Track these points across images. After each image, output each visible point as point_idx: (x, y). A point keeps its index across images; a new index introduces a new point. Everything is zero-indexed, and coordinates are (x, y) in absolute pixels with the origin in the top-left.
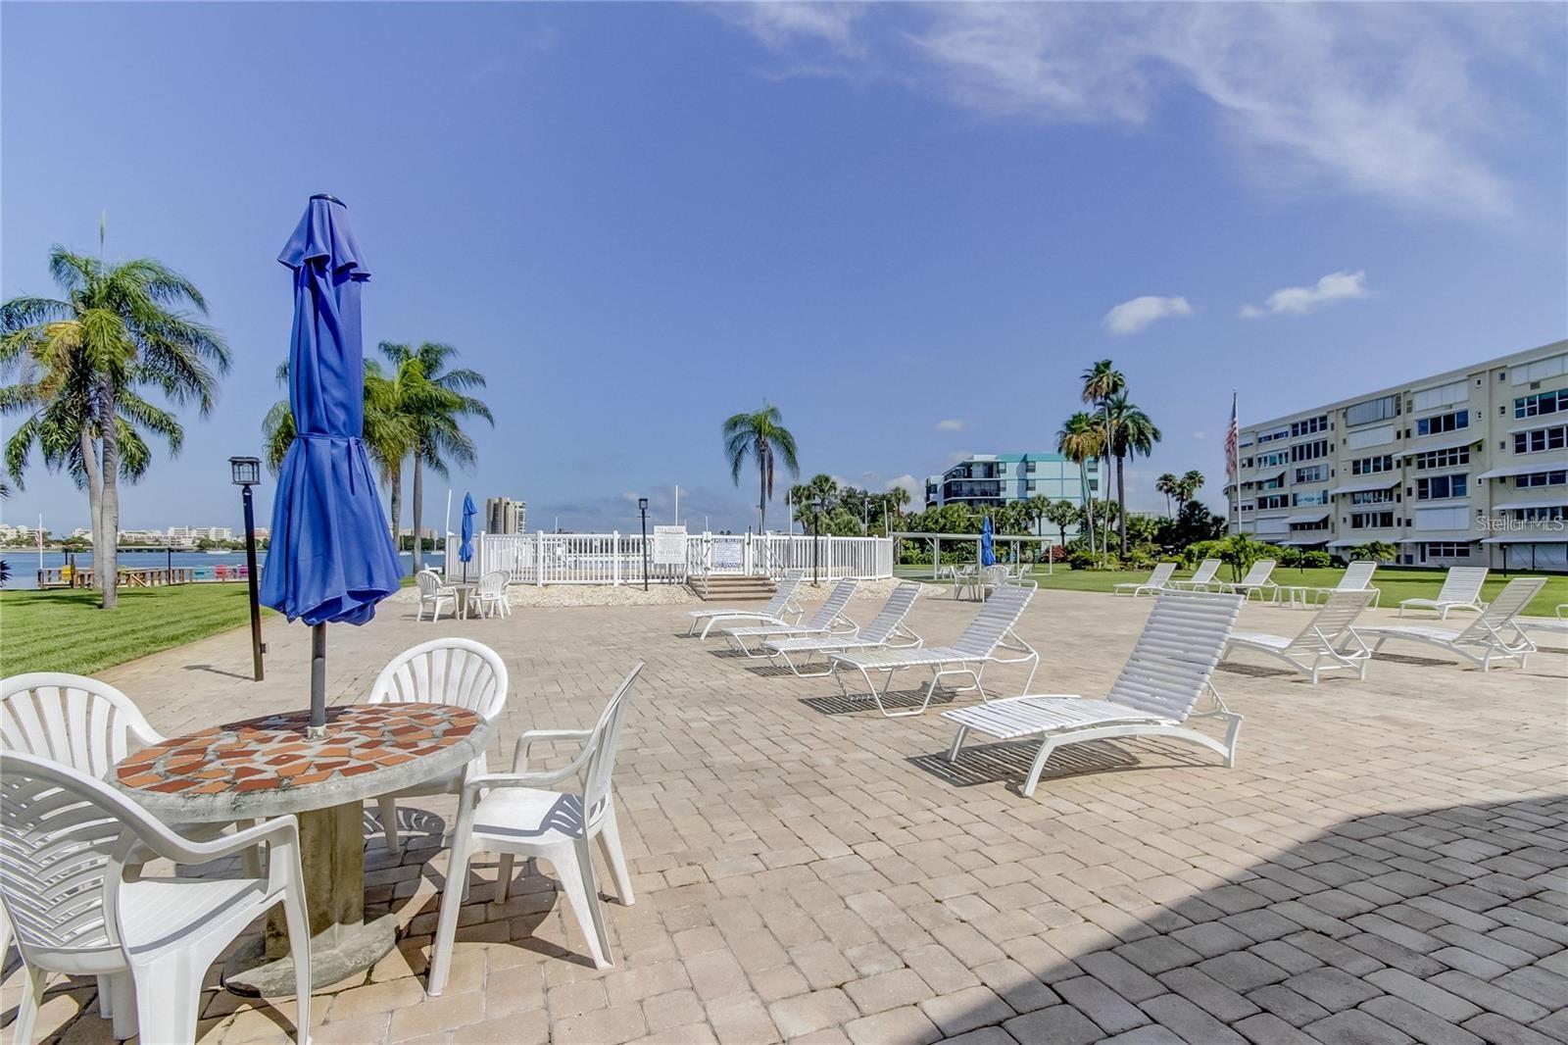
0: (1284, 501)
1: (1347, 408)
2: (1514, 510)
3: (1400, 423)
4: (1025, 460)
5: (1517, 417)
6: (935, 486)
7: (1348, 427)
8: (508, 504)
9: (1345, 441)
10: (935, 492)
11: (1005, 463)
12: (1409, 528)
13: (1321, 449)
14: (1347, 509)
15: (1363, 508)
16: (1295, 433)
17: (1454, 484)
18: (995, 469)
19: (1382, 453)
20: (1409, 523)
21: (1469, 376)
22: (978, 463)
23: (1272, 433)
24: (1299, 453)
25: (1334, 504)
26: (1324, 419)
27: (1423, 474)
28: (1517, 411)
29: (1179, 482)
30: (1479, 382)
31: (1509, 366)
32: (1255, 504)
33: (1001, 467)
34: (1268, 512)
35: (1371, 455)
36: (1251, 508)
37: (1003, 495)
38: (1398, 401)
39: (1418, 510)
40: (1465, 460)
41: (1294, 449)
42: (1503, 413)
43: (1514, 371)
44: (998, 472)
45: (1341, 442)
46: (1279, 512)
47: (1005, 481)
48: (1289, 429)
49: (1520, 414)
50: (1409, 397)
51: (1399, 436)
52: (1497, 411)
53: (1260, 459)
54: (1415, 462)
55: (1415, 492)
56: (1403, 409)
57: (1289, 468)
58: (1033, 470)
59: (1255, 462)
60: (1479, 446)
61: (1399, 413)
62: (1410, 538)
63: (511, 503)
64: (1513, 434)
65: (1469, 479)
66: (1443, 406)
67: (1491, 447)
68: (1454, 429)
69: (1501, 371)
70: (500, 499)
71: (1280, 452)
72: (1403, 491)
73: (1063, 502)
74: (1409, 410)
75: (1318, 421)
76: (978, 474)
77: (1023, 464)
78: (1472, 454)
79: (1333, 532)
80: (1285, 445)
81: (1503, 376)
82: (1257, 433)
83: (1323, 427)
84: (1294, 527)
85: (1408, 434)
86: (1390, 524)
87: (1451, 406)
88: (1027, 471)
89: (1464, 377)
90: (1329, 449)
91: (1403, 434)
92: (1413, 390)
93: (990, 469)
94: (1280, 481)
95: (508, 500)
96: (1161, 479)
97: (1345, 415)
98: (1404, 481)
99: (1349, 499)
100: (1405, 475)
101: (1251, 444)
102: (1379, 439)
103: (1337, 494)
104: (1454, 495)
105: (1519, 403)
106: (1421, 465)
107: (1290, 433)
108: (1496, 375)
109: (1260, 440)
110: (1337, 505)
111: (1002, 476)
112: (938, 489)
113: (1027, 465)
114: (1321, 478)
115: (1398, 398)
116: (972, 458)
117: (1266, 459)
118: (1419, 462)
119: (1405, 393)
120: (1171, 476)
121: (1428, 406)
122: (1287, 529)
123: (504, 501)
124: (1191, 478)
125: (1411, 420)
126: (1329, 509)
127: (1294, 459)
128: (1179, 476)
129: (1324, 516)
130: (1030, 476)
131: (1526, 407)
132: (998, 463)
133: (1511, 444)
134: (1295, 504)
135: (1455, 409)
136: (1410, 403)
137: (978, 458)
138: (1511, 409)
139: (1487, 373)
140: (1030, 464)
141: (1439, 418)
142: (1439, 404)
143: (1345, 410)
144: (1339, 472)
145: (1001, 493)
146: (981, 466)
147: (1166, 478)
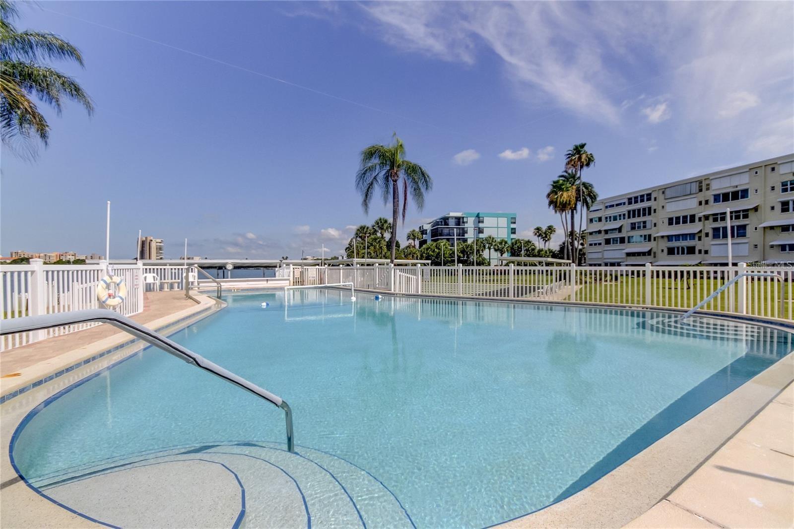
0: (622, 240)
1: (665, 189)
2: (779, 245)
3: (702, 196)
4: (478, 216)
5: (782, 192)
6: (426, 230)
7: (665, 199)
8: (151, 241)
9: (663, 207)
10: (426, 234)
11: (467, 217)
12: (706, 255)
13: (648, 211)
14: (665, 245)
15: (674, 244)
16: (630, 203)
17: (737, 230)
18: (461, 220)
19: (688, 213)
20: (706, 252)
21: (750, 169)
22: (452, 217)
23: (615, 203)
24: (633, 214)
25: (655, 242)
26: (649, 195)
27: (716, 225)
28: (782, 189)
29: (544, 231)
30: (756, 173)
31: (779, 163)
32: (603, 242)
33: (465, 220)
34: (611, 247)
35: (681, 214)
36: (600, 244)
37: (466, 236)
38: (701, 184)
39: (713, 245)
40: (746, 216)
41: (629, 212)
42: (774, 189)
43: (781, 166)
44: (463, 222)
45: (661, 208)
46: (619, 246)
47: (467, 228)
48: (626, 201)
49: (785, 190)
50: (707, 182)
51: (700, 203)
52: (769, 189)
53: (606, 218)
54: (711, 218)
55: (711, 235)
56: (704, 188)
57: (626, 223)
58: (483, 222)
59: (603, 219)
60: (756, 209)
61: (701, 190)
62: (706, 261)
63: (153, 240)
64: (780, 202)
65: (748, 228)
66: (731, 187)
67: (765, 210)
68: (738, 199)
69: (772, 166)
70: (146, 238)
71: (620, 213)
72: (703, 235)
73: (502, 240)
74: (708, 189)
75: (645, 196)
76: (452, 224)
77: (477, 218)
78: (751, 214)
79: (655, 257)
80: (624, 209)
81: (773, 169)
82: (605, 203)
83: (649, 199)
84: (628, 254)
85: (707, 202)
86: (694, 253)
87: (737, 187)
88: (479, 222)
89: (747, 170)
90: (652, 211)
91: (703, 203)
92: (711, 178)
93: (459, 221)
94: (620, 230)
95: (152, 238)
96: (535, 229)
97: (663, 193)
98: (704, 229)
99: (666, 239)
100: (704, 226)
101: (601, 209)
102: (689, 206)
103: (658, 237)
104: (738, 236)
105: (784, 184)
106: (715, 220)
107: (627, 203)
108: (769, 168)
109: (606, 207)
110: (658, 243)
111: (466, 225)
112: (428, 232)
113: (479, 219)
114: (648, 227)
115: (701, 182)
116: (449, 214)
117: (610, 217)
118: (714, 218)
119: (705, 179)
120: (540, 228)
121: (719, 187)
122: (624, 256)
123: (149, 239)
124: (550, 229)
125: (709, 195)
126: (652, 245)
127: (629, 217)
128: (544, 228)
129: (649, 249)
130: (481, 225)
131: (789, 186)
132: (463, 218)
133: (778, 207)
134: (629, 242)
135: (739, 188)
136: (708, 185)
137: (452, 214)
138: (779, 188)
139: (763, 167)
140: (481, 218)
141: (729, 193)
142: (729, 186)
143: (664, 190)
144: (659, 224)
145: (466, 234)
146: (454, 219)
147: (538, 229)
